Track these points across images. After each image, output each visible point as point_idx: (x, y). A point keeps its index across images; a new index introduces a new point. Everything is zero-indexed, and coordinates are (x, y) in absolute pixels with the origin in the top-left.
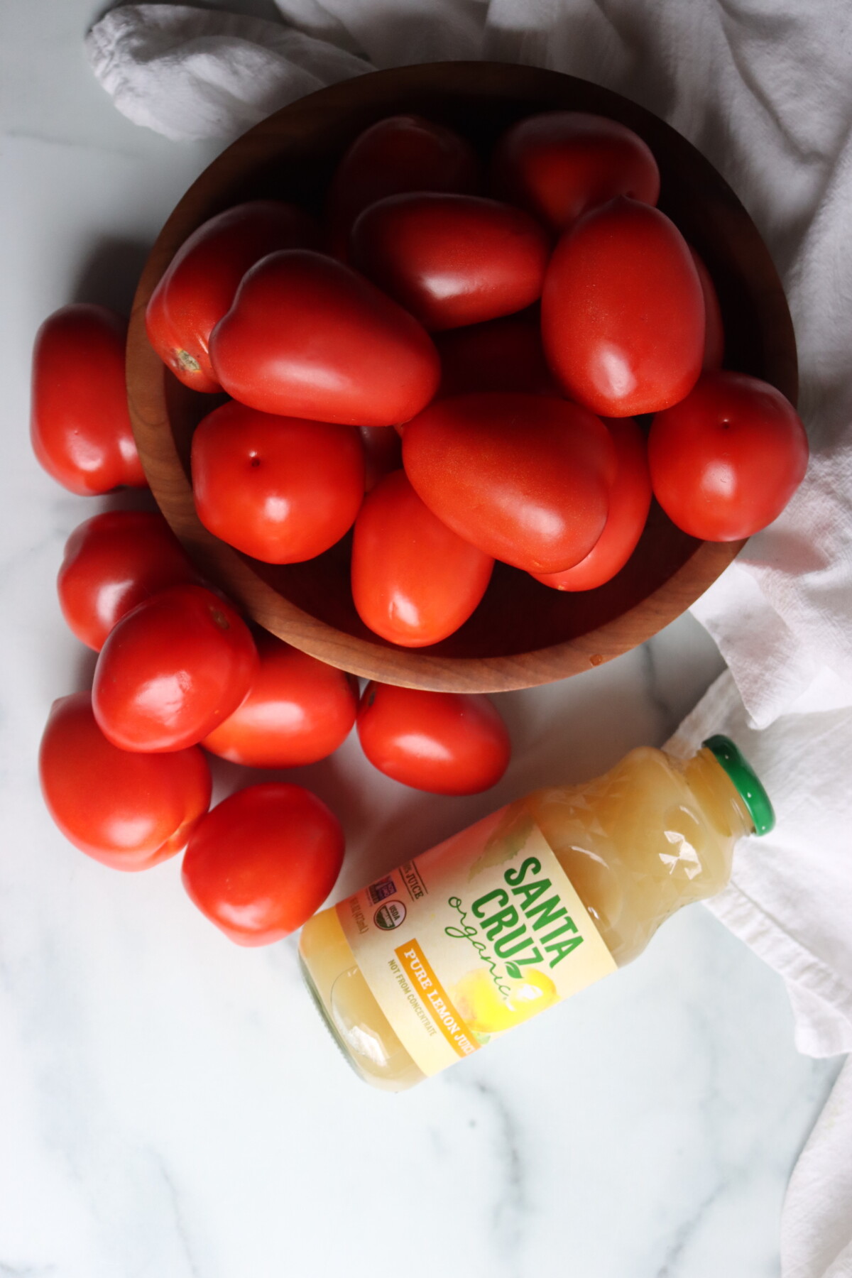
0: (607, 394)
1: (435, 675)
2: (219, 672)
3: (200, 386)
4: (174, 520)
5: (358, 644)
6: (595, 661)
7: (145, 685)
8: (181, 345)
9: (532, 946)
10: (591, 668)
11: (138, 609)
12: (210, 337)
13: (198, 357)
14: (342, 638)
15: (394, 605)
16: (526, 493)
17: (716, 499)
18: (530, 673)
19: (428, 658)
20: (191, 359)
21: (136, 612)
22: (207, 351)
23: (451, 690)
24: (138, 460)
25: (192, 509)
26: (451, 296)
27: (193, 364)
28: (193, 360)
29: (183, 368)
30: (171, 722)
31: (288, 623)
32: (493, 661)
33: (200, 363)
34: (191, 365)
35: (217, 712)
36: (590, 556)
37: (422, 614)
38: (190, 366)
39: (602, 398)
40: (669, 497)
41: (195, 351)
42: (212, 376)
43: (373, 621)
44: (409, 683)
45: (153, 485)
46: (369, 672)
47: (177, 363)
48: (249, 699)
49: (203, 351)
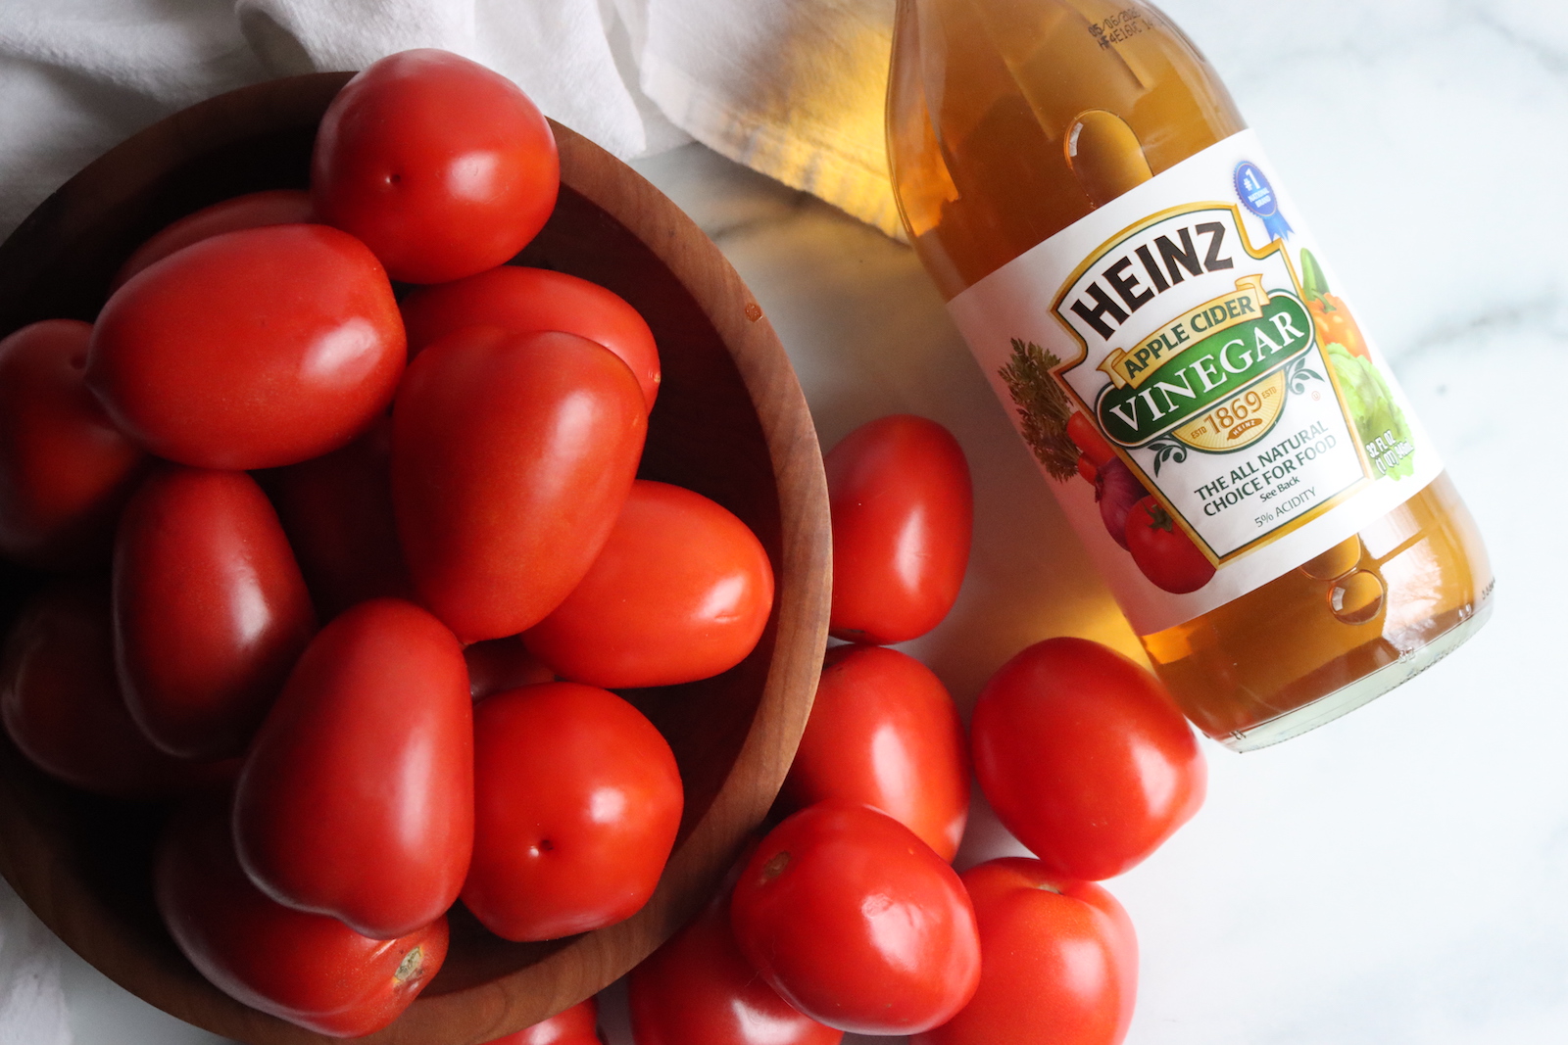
0: (376, 358)
1: (808, 540)
2: (850, 858)
3: (441, 943)
4: (639, 951)
5: (780, 659)
6: (755, 313)
7: (891, 962)
8: (390, 978)
10: (765, 319)
11: (779, 986)
12: (372, 938)
13: (403, 953)
14: (775, 683)
15: (719, 616)
16: (539, 455)
17: (499, 178)
18: (786, 405)
19: (786, 555)
20: (405, 963)
21: (784, 989)
22: (393, 942)
23: (827, 515)
24: (560, 1017)
25: (620, 926)
26: (266, 602)
27: (412, 957)
28: (407, 958)
29: (419, 972)
30: (936, 917)
31: (765, 764)
32: (777, 461)
33: (411, 947)
34: (413, 960)
35: (911, 852)
36: (607, 345)
37: (724, 573)
38: (416, 961)
39: (382, 362)
40: (506, 242)
41: (392, 960)
42: (426, 929)
43: (745, 642)
44: (825, 576)
45: (591, 990)
46: (818, 636)
47: (414, 981)
48: (873, 804)
49: (393, 947)
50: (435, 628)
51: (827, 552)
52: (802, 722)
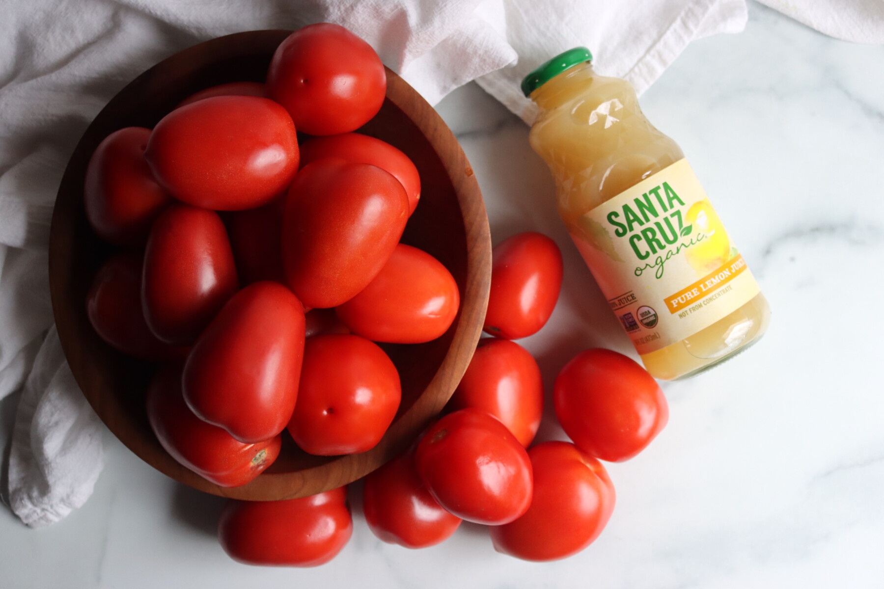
0: (283, 165)
1: (479, 285)
2: (477, 436)
3: (276, 449)
4: (370, 467)
5: (457, 339)
6: (470, 173)
7: (486, 488)
8: (248, 462)
9: (669, 218)
10: (474, 177)
11: (432, 493)
12: (243, 443)
13: (257, 451)
14: (453, 351)
15: (431, 314)
16: (353, 222)
17: (357, 88)
18: (478, 219)
19: (467, 290)
20: (257, 456)
22: (252, 445)
23: (489, 275)
24: (328, 492)
25: (362, 455)
26: (214, 274)
27: (261, 454)
28: (259, 454)
29: (264, 461)
30: (512, 470)
32: (470, 245)
33: (261, 449)
35: (505, 438)
36: (396, 177)
37: (436, 294)
38: (263, 456)
39: (286, 168)
40: (355, 121)
41: (252, 453)
42: (269, 441)
43: (442, 328)
44: (485, 303)
45: (345, 482)
46: (477, 331)
47: (260, 465)
48: (495, 415)
49: (252, 447)
50: (292, 299)
51: (487, 291)
52: (463, 370)
